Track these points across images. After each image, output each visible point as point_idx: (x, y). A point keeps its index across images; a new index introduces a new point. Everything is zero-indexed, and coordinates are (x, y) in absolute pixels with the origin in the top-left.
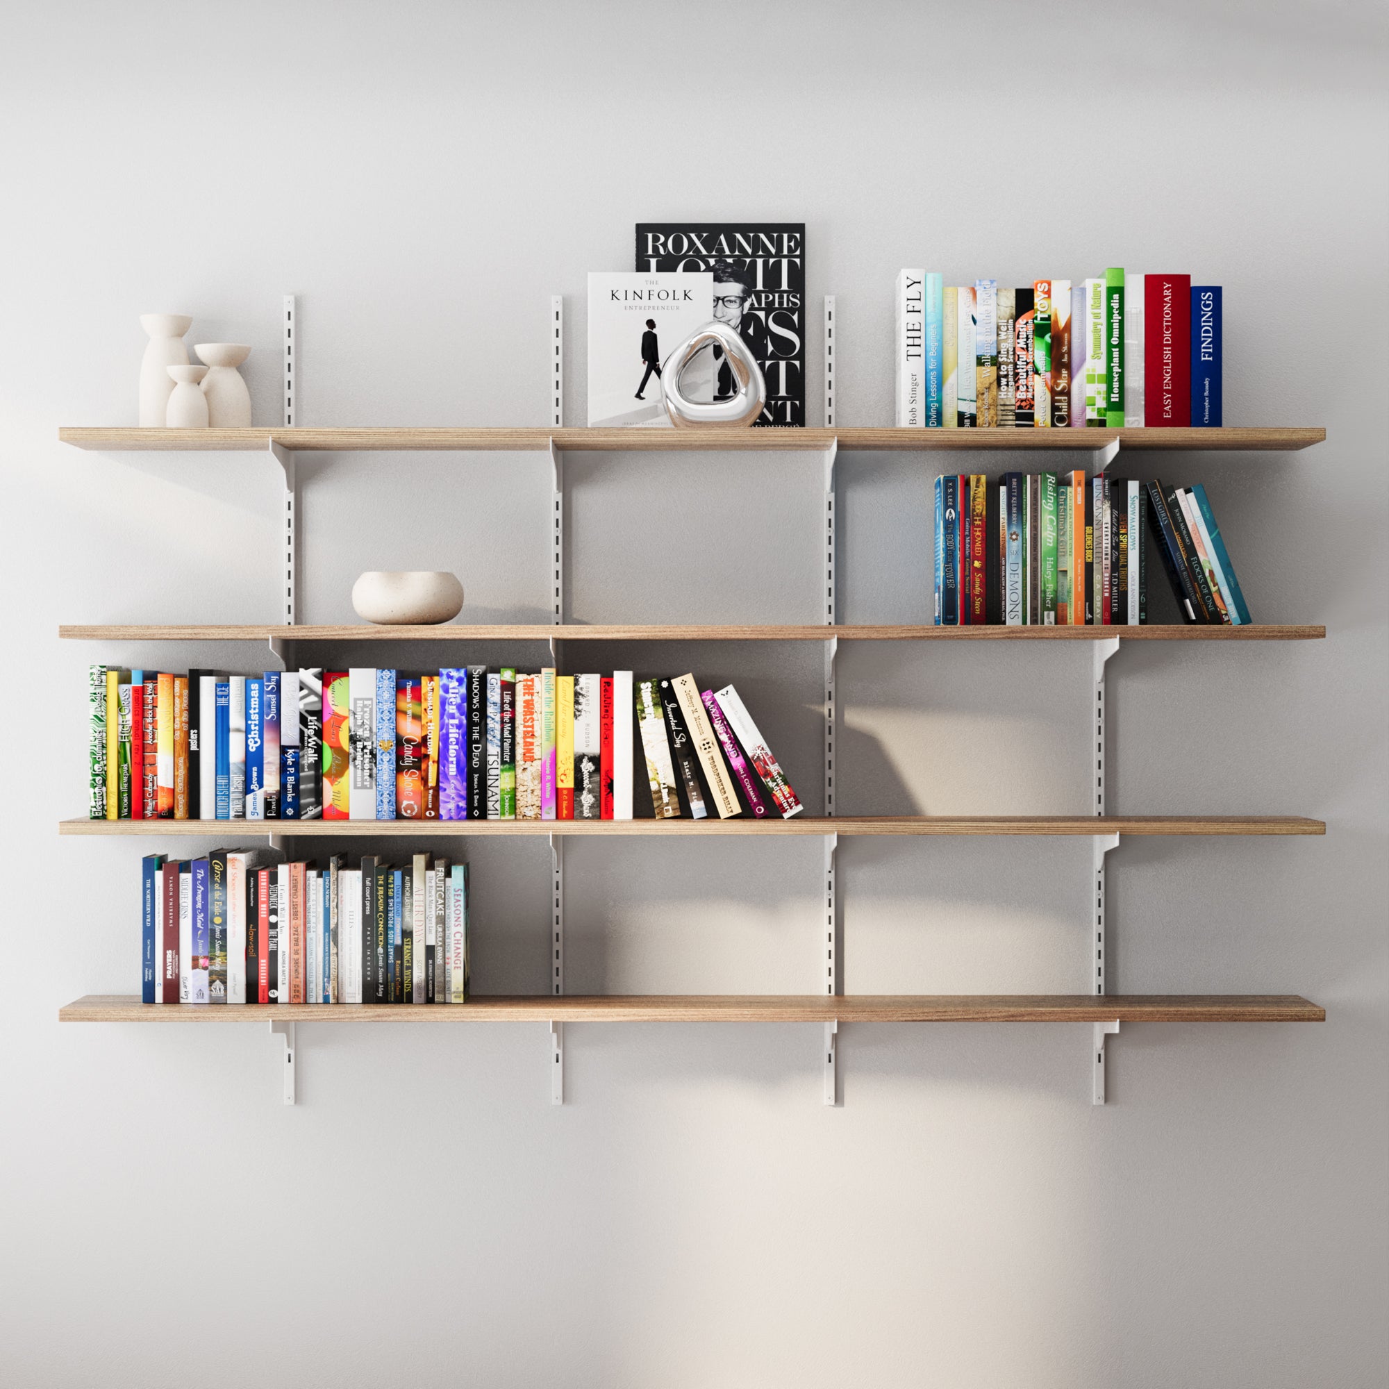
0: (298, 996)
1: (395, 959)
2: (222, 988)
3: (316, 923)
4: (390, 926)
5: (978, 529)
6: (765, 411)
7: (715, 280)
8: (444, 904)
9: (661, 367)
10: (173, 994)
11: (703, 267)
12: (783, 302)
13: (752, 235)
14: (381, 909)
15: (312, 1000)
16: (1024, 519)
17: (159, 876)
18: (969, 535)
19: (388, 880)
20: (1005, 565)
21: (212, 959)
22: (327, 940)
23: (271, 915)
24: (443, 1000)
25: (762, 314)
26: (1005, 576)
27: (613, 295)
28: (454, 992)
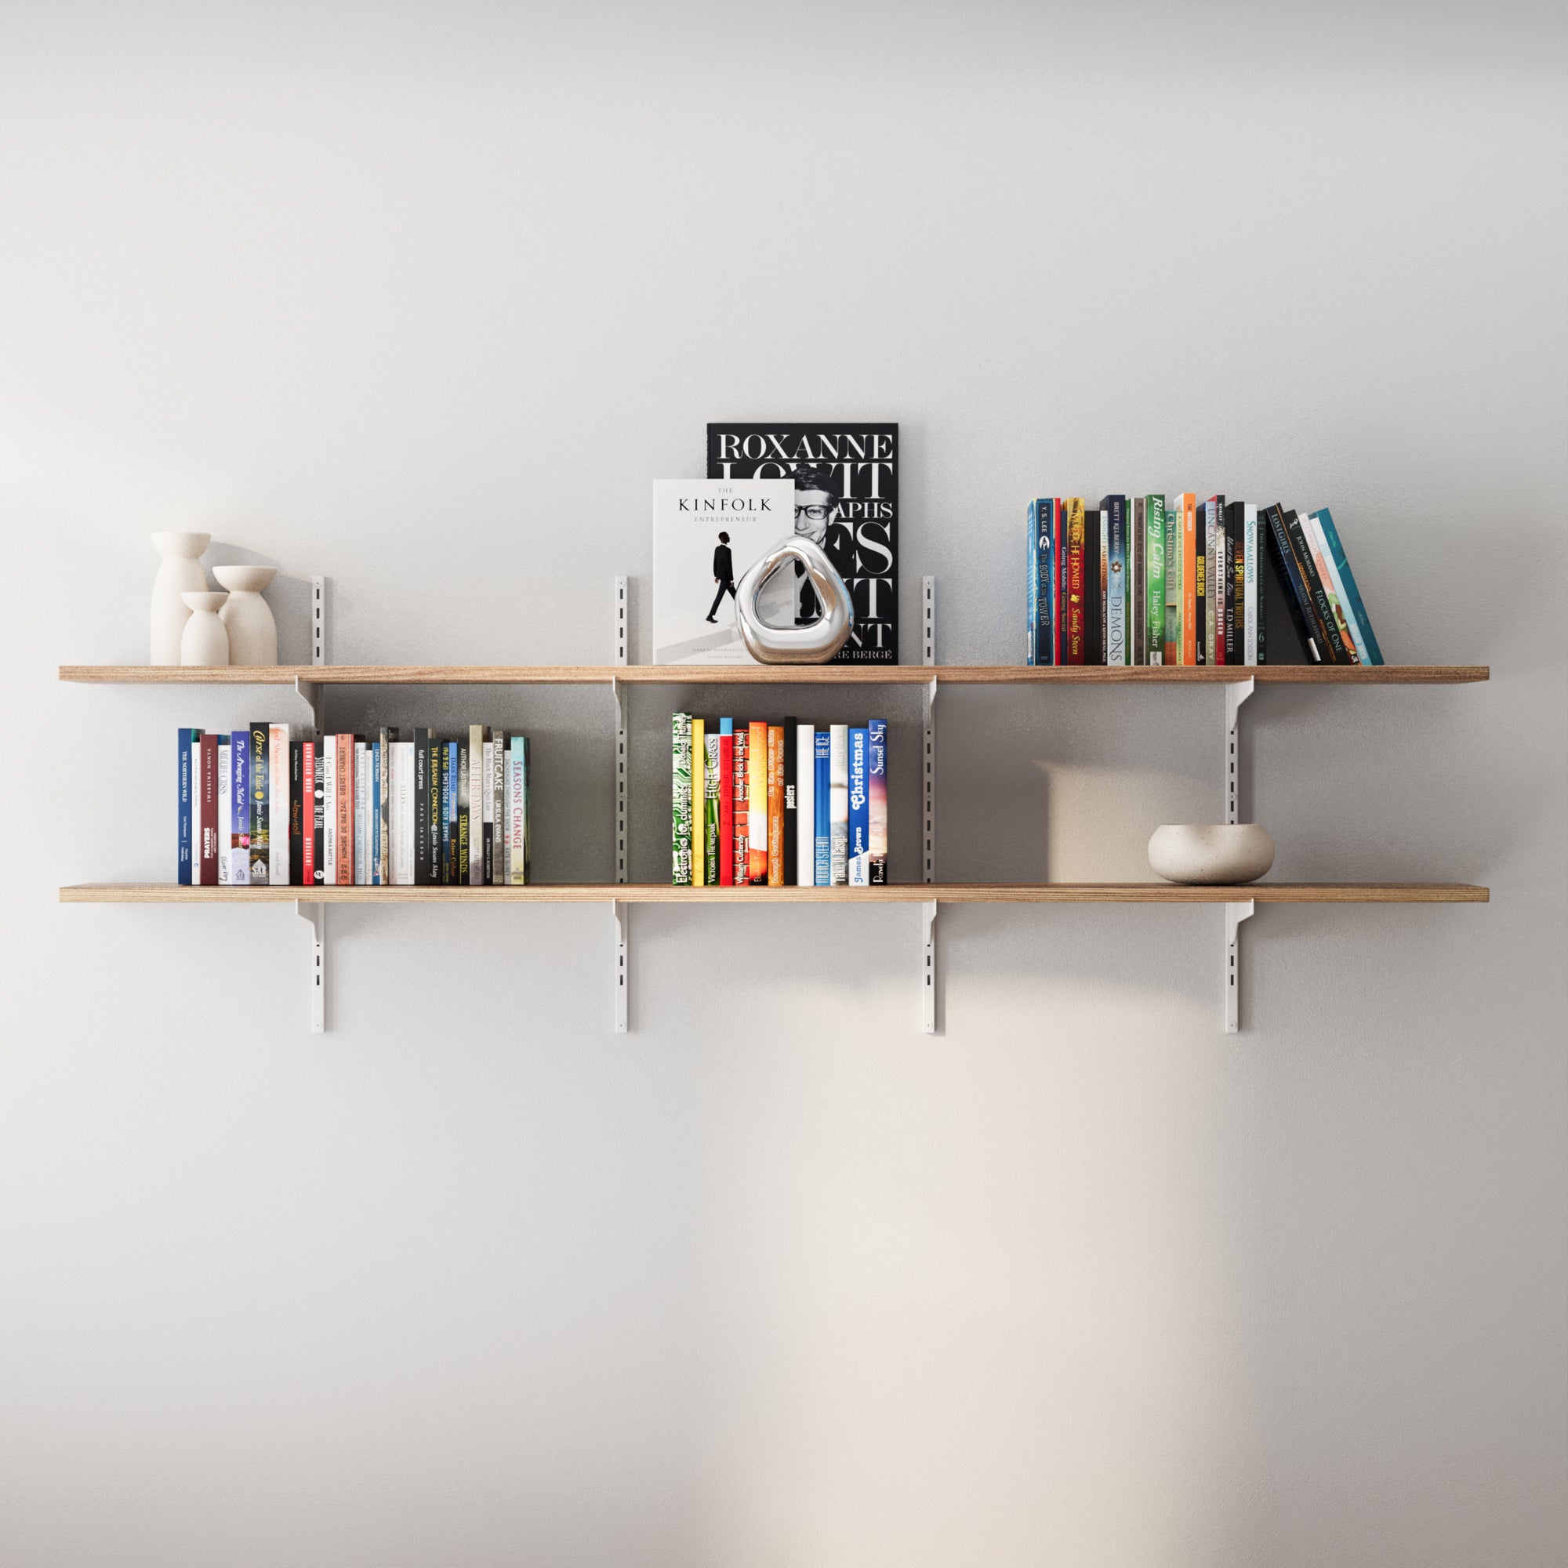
0: (345, 877)
1: (451, 837)
2: (264, 868)
3: (365, 799)
4: (445, 801)
5: (1075, 559)
6: (854, 635)
7: (796, 488)
8: (503, 778)
9: (736, 587)
10: (211, 877)
11: (783, 472)
12: (873, 512)
13: (838, 436)
14: (435, 783)
15: (361, 882)
16: (1128, 548)
17: (196, 747)
18: (1066, 566)
19: (442, 752)
20: (1106, 600)
21: (253, 837)
22: (377, 817)
23: (316, 790)
24: (501, 882)
25: (849, 526)
26: (1106, 612)
27: (681, 505)
28: (514, 873)
